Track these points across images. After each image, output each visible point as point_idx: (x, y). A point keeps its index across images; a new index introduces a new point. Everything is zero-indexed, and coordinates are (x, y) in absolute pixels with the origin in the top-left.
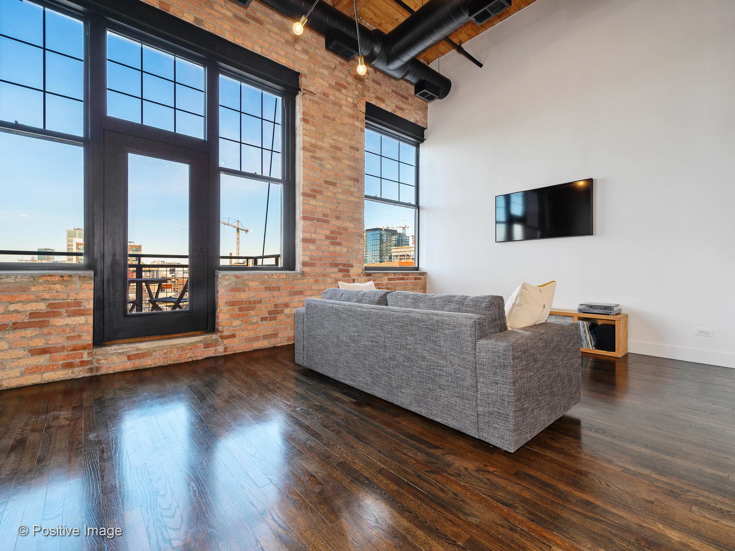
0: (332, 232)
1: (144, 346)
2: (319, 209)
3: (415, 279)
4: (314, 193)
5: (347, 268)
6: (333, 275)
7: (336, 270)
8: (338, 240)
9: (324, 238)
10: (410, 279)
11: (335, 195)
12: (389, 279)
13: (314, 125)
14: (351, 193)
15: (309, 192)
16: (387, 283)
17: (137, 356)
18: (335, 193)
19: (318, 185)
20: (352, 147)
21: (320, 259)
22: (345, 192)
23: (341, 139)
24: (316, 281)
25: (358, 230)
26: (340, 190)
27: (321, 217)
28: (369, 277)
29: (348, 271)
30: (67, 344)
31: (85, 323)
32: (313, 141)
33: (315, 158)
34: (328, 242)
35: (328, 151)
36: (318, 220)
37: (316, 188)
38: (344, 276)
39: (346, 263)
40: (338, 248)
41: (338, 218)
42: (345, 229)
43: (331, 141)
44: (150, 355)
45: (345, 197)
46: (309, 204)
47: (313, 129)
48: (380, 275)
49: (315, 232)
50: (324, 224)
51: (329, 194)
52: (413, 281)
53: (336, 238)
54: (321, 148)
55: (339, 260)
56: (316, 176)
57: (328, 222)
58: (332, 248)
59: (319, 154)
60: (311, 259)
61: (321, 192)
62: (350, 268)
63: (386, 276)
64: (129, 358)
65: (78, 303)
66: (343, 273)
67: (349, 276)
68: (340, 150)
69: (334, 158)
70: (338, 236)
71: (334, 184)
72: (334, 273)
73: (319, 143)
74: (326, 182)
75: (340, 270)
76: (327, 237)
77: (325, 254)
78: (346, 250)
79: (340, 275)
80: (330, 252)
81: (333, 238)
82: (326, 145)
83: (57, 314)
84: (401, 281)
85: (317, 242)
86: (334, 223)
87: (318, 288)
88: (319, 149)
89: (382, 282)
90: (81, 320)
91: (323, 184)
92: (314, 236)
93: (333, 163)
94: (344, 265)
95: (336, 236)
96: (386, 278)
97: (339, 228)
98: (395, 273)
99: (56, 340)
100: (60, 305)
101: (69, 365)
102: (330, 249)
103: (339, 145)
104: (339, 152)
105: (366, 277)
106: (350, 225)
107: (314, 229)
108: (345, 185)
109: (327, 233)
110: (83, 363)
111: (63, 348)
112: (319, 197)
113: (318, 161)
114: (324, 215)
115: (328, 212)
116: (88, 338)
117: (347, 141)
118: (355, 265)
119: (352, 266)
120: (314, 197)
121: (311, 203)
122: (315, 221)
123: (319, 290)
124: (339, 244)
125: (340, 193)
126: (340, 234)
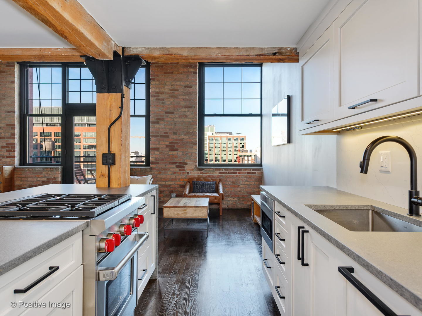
0: (171, 143)
2: (161, 130)
3: (248, 173)
4: (158, 121)
5: (183, 165)
6: (172, 170)
7: (174, 166)
8: (175, 148)
9: (165, 147)
10: (243, 173)
11: (173, 119)
12: (220, 173)
13: (158, 80)
14: (186, 116)
15: (155, 120)
16: (218, 176)
18: (173, 118)
19: (161, 116)
20: (185, 87)
21: (162, 160)
22: (180, 116)
23: (178, 83)
24: (160, 173)
25: (192, 140)
26: (177, 116)
27: (163, 134)
28: (201, 171)
29: (183, 167)
32: (158, 90)
33: (159, 100)
34: (168, 149)
35: (168, 93)
36: (161, 136)
37: (160, 117)
38: (180, 170)
39: (182, 162)
40: (175, 153)
41: (175, 133)
42: (181, 140)
43: (170, 87)
45: (181, 120)
46: (155, 128)
47: (157, 83)
48: (211, 170)
49: (159, 144)
50: (165, 139)
51: (169, 119)
52: (246, 174)
53: (174, 146)
54: (163, 93)
55: (176, 160)
56: (159, 110)
57: (168, 137)
58: (171, 153)
59: (161, 96)
60: (156, 160)
61: (163, 119)
62: (185, 165)
63: (217, 170)
65: (55, 179)
66: (179, 168)
67: (184, 170)
68: (177, 90)
69: (172, 97)
70: (175, 145)
71: (172, 113)
72: (172, 168)
73: (162, 90)
74: (167, 113)
75: (177, 167)
76: (167, 146)
77: (166, 156)
78: (181, 153)
79: (177, 170)
80: (169, 155)
81: (172, 147)
82: (167, 90)
83: (49, 183)
84: (233, 175)
85: (160, 149)
86: (173, 137)
87: (161, 177)
88: (161, 94)
89: (213, 175)
91: (165, 114)
92: (158, 146)
93: (172, 100)
94: (180, 163)
95: (174, 145)
96: (218, 172)
97: (176, 140)
98: (227, 168)
102: (169, 154)
103: (176, 87)
104: (176, 92)
105: (199, 171)
106: (185, 138)
107: (158, 142)
108: (181, 112)
109: (167, 143)
112: (161, 122)
113: (160, 101)
114: (165, 133)
115: (168, 130)
117: (182, 83)
118: (188, 163)
119: (186, 164)
120: (158, 123)
121: (156, 127)
122: (159, 137)
123: (161, 178)
124: (177, 150)
125: (177, 118)
126: (177, 143)
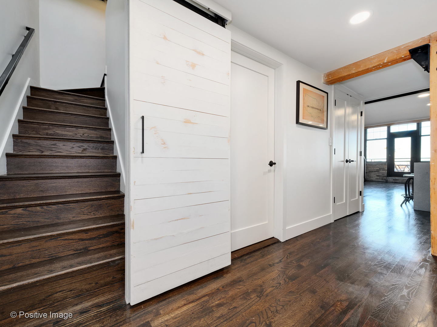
1: (397, 178)
17: (395, 180)
30: (382, 175)
31: (385, 172)
44: (398, 180)
64: (394, 180)
65: (384, 168)
83: (380, 170)
90: (384, 171)
99: (380, 174)
100: (381, 169)
101: (382, 179)
110: (385, 179)
111: (381, 176)
116: (386, 175)
